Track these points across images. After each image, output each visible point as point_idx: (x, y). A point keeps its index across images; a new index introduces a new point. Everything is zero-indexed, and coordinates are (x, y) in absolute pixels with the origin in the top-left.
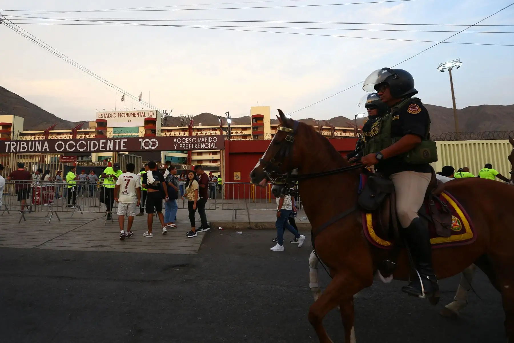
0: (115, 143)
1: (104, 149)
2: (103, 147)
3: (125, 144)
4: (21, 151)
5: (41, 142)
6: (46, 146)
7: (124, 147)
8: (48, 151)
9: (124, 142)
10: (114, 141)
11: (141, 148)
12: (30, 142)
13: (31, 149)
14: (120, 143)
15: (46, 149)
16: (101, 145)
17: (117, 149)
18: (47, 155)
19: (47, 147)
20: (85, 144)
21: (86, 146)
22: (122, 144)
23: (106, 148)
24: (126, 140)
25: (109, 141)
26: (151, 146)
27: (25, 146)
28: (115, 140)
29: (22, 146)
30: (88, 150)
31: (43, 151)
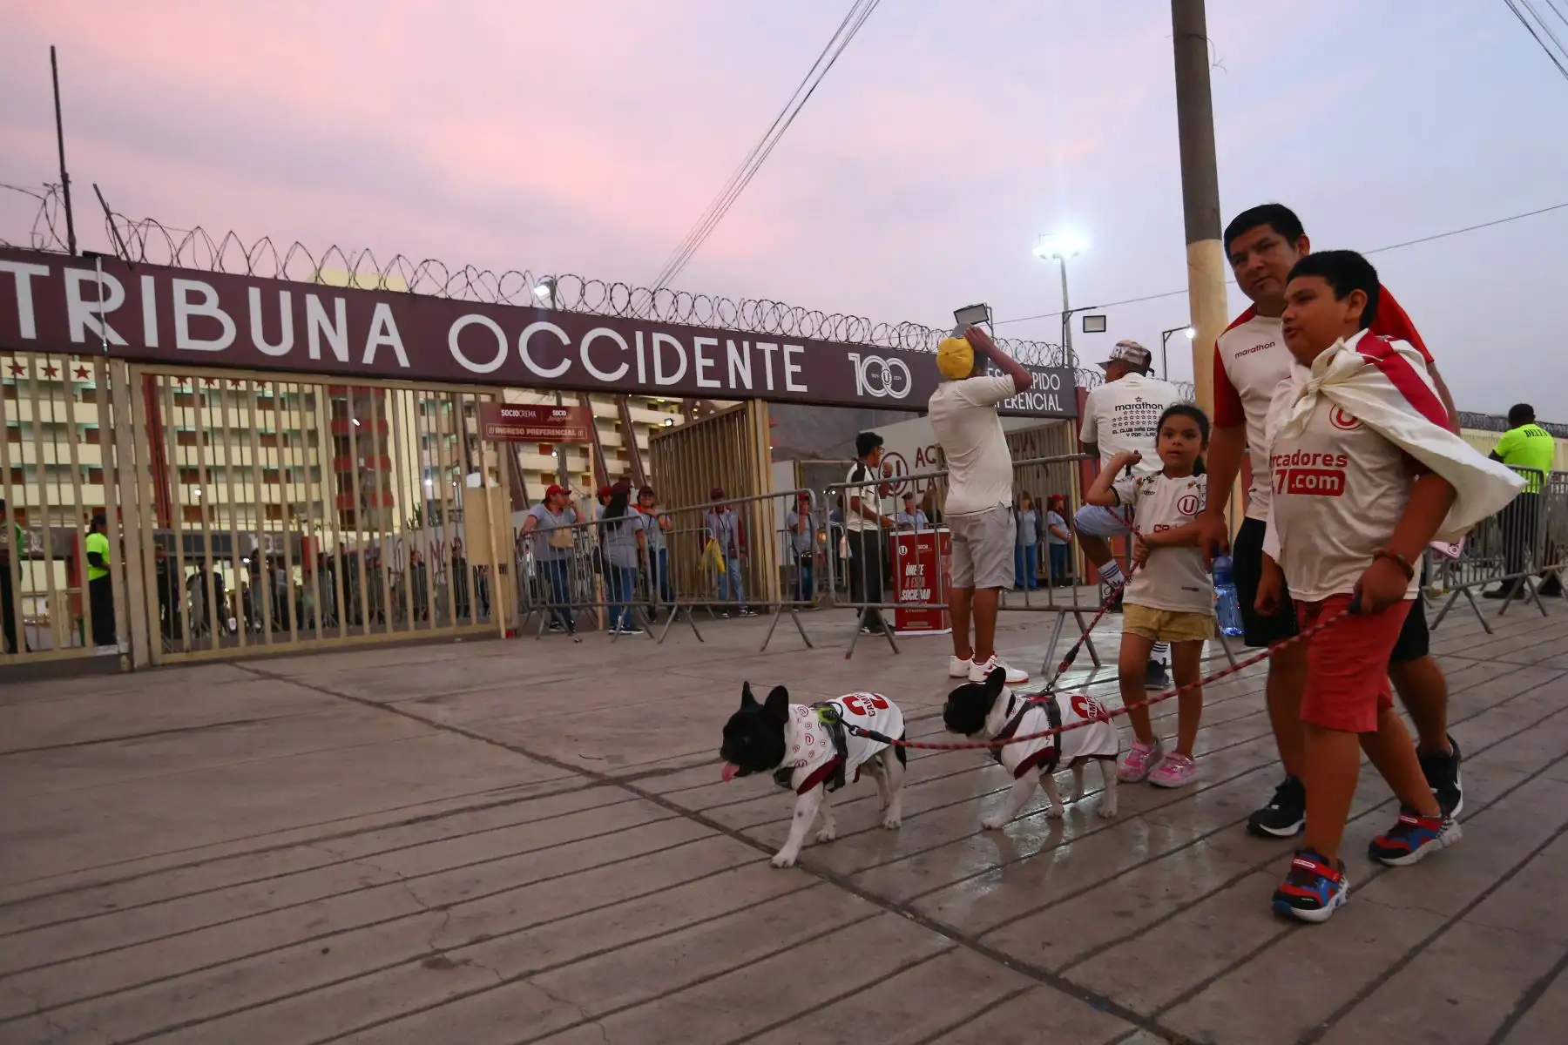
0: (758, 357)
1: (716, 384)
2: (708, 374)
3: (798, 369)
4: (184, 341)
5: (340, 304)
6: (384, 331)
7: (797, 379)
8: (404, 362)
9: (795, 358)
10: (753, 347)
11: (860, 392)
12: (254, 295)
13: (273, 336)
14: (777, 357)
15: (385, 352)
16: (701, 362)
17: (770, 387)
18: (388, 392)
19: (394, 340)
20: (624, 346)
21: (630, 356)
22: (790, 368)
23: (725, 381)
24: (800, 349)
25: (730, 344)
26: (889, 386)
27: (211, 307)
28: (760, 346)
29: (182, 311)
30: (642, 379)
31: (369, 357)
